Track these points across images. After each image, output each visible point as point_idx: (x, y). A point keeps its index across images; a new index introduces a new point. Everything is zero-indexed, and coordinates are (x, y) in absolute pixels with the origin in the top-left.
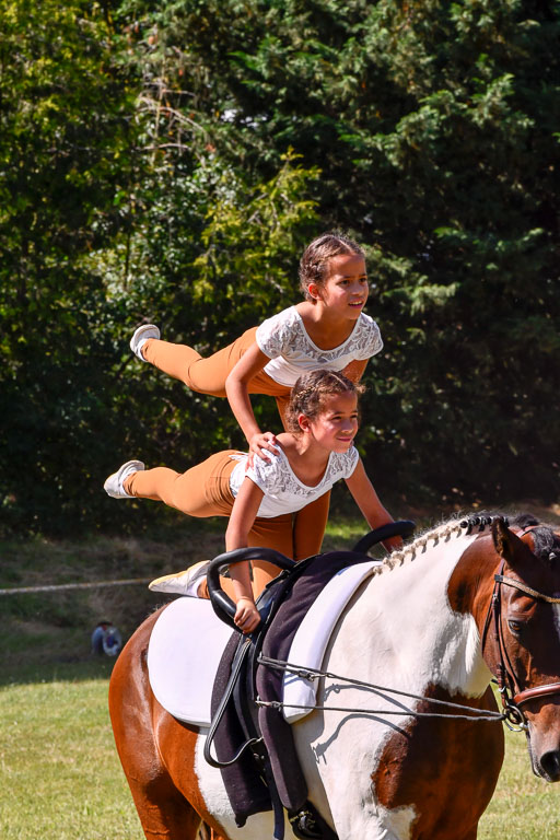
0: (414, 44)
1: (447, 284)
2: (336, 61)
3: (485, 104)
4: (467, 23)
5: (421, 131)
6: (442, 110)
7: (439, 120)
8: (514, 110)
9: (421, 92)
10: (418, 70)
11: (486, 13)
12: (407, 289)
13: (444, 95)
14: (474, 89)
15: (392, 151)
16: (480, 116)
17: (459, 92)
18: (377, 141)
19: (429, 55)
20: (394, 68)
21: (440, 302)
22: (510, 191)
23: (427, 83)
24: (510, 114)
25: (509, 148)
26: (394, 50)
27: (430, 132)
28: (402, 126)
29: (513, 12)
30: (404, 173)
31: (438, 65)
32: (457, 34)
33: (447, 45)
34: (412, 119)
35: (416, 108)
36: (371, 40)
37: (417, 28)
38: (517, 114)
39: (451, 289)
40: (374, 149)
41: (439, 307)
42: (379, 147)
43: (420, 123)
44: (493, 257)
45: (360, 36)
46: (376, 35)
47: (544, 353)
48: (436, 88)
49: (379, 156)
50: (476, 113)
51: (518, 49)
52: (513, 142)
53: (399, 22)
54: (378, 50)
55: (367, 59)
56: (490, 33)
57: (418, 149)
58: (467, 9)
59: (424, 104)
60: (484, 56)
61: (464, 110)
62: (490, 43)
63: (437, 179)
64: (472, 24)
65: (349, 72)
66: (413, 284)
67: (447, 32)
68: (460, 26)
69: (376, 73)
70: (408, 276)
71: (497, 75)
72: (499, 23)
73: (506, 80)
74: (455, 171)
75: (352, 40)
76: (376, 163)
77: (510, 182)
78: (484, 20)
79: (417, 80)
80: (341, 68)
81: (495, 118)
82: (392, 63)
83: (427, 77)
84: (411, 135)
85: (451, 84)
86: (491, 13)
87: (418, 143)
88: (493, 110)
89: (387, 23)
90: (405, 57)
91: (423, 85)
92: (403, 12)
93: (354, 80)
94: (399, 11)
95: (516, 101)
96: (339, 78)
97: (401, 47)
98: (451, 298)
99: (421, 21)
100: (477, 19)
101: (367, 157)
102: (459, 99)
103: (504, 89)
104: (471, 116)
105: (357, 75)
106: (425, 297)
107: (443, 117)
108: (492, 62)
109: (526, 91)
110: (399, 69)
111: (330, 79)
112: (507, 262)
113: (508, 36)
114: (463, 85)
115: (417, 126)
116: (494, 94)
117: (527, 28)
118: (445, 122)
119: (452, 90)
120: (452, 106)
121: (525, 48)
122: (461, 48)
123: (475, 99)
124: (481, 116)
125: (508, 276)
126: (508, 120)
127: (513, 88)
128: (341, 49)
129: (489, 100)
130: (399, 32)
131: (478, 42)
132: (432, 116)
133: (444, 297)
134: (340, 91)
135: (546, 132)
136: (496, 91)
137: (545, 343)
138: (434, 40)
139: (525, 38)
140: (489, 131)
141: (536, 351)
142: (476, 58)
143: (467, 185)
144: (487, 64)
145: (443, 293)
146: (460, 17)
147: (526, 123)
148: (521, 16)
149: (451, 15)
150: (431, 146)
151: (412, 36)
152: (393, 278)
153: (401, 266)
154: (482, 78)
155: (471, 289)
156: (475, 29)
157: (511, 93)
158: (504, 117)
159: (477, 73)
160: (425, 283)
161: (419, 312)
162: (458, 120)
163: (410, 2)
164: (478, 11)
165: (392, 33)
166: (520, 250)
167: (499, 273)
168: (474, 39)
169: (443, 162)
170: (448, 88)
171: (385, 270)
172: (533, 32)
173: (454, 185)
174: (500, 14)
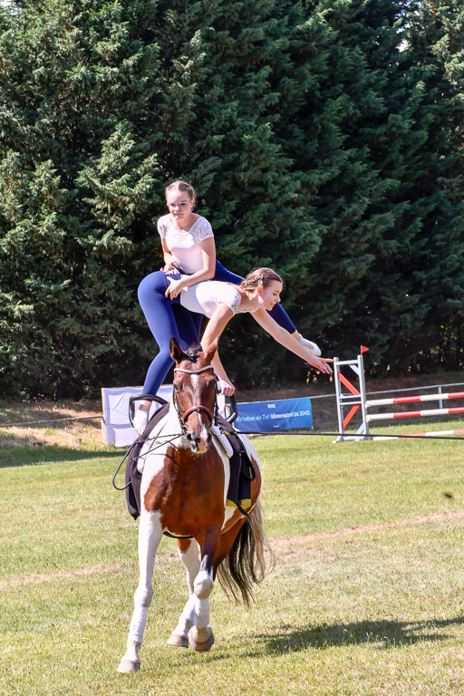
0: (13, 199)
1: (30, 304)
3: (44, 225)
4: (36, 190)
5: (17, 237)
6: (26, 228)
8: (58, 227)
9: (17, 220)
10: (15, 211)
11: (44, 186)
12: (12, 307)
13: (26, 222)
14: (39, 218)
15: (4, 246)
16: (42, 231)
17: (33, 220)
19: (20, 204)
20: (5, 210)
21: (27, 312)
23: (19, 216)
24: (56, 229)
25: (56, 244)
26: (5, 202)
27: (21, 238)
28: (8, 235)
29: (57, 186)
30: (10, 256)
31: (25, 208)
32: (32, 195)
33: (28, 200)
34: (13, 232)
35: (15, 227)
37: (14, 192)
38: (59, 230)
39: (32, 307)
41: (26, 315)
43: (16, 233)
44: (49, 292)
47: (73, 334)
48: (23, 218)
50: (41, 229)
51: (59, 201)
52: (58, 241)
53: (7, 189)
56: (47, 194)
57: (15, 245)
58: (37, 184)
59: (18, 225)
60: (44, 204)
61: (35, 228)
62: (47, 198)
63: (24, 258)
64: (38, 191)
66: (15, 304)
67: (28, 194)
68: (33, 191)
70: (12, 301)
71: (50, 213)
72: (50, 190)
73: (54, 215)
74: (33, 254)
79: (15, 214)
81: (49, 231)
82: (4, 207)
83: (19, 213)
84: (12, 239)
85: (30, 216)
86: (47, 186)
87: (15, 242)
88: (47, 228)
90: (10, 205)
92: (8, 185)
95: (59, 224)
97: (8, 201)
98: (31, 311)
99: (16, 189)
100: (41, 188)
102: (33, 223)
103: (53, 219)
104: (38, 231)
106: (20, 310)
107: (26, 231)
108: (48, 207)
110: (7, 210)
112: (56, 294)
113: (55, 195)
114: (35, 217)
115: (15, 235)
117: (63, 192)
118: (27, 233)
119: (30, 219)
120: (30, 226)
121: (62, 201)
122: (34, 201)
123: (40, 223)
125: (56, 300)
126: (55, 232)
127: (57, 218)
129: (46, 224)
130: (7, 194)
131: (41, 198)
132: (21, 231)
135: (72, 237)
136: (49, 219)
137: (73, 330)
138: (22, 198)
139: (62, 197)
140: (45, 238)
141: (70, 333)
142: (41, 205)
143: (38, 261)
144: (46, 208)
145: (28, 308)
146: (33, 187)
147: (63, 233)
148: (61, 186)
149: (30, 187)
150: (21, 243)
151: (13, 196)
152: (6, 302)
153: (10, 297)
154: (43, 214)
155: (40, 306)
156: (40, 193)
157: (56, 220)
158: (53, 231)
159: (41, 212)
160: (20, 304)
161: (17, 317)
162: (33, 232)
163: (11, 181)
164: (41, 185)
165: (4, 194)
166: (62, 289)
167: (53, 299)
168: (40, 196)
169: (27, 251)
170: (28, 218)
171: (2, 298)
172: (65, 193)
173: (32, 261)
174: (51, 186)
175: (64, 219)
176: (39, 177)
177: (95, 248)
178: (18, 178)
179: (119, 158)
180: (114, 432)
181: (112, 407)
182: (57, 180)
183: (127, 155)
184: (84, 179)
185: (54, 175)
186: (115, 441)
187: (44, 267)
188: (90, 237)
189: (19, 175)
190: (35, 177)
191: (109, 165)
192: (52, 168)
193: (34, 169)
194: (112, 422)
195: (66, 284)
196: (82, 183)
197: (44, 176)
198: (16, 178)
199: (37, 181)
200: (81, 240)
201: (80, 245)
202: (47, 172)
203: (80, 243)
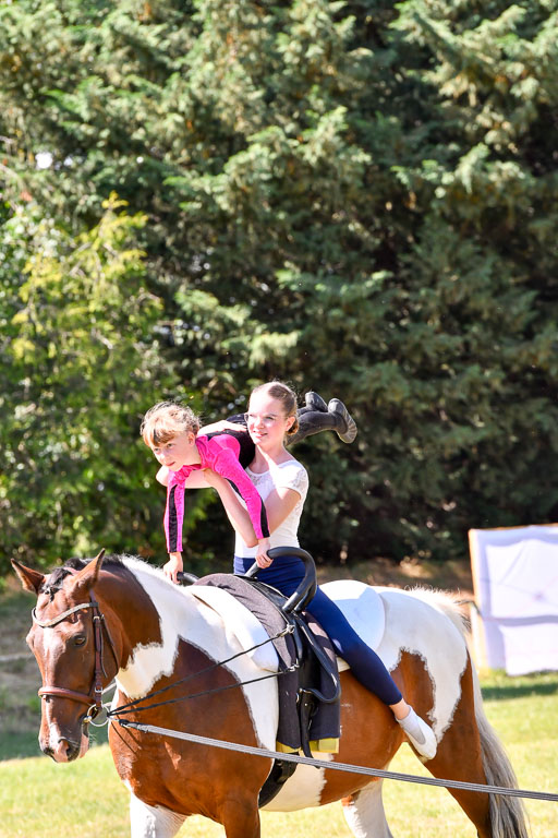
0: (241, 79)
1: (283, 330)
2: (159, 98)
3: (316, 141)
4: (296, 54)
5: (251, 171)
6: (272, 147)
7: (269, 160)
8: (349, 144)
9: (251, 129)
10: (247, 107)
11: (315, 43)
12: (245, 339)
13: (273, 132)
14: (304, 124)
15: (221, 193)
16: (311, 154)
17: (290, 127)
18: (205, 183)
19: (257, 89)
20: (220, 105)
21: (280, 352)
22: (347, 230)
23: (257, 119)
24: (345, 148)
25: (345, 187)
26: (219, 86)
27: (261, 171)
28: (232, 166)
29: (345, 41)
30: (235, 217)
31: (269, 98)
32: (284, 67)
33: (275, 77)
34: (242, 158)
35: (245, 146)
36: (197, 76)
37: (243, 61)
38: (351, 150)
39: (292, 338)
40: (202, 192)
41: (279, 357)
42: (208, 190)
43: (250, 163)
44: (335, 304)
45: (182, 70)
46: (201, 71)
47: (393, 404)
48: (266, 123)
49: (208, 200)
50: (307, 150)
51: (350, 80)
52: (349, 179)
53: (223, 54)
54: (203, 85)
55: (192, 97)
56: (321, 63)
57: (249, 190)
58: (296, 38)
59: (253, 143)
60: (316, 88)
61: (295, 147)
62: (321, 74)
63: (270, 222)
64: (301, 55)
65: (174, 110)
66: (251, 333)
67: (276, 65)
68: (288, 58)
69: (202, 111)
70: (245, 326)
71: (330, 108)
72: (329, 53)
73: (340, 112)
74: (291, 211)
75: (175, 76)
76: (205, 206)
77: (346, 222)
78: (314, 51)
79: (246, 116)
80: (163, 108)
81: (329, 155)
82: (219, 99)
83: (256, 113)
84: (241, 176)
85: (281, 119)
86: (321, 42)
87: (248, 184)
88: (325, 146)
89: (211, 57)
90: (233, 93)
91: (252, 122)
92: (228, 45)
93: (179, 119)
94: (223, 45)
95: (353, 136)
96: (163, 116)
97: (229, 82)
98: (292, 349)
99: (248, 53)
100: (306, 49)
101: (193, 200)
102: (291, 136)
103: (336, 125)
104: (302, 154)
105: (183, 114)
106: (265, 348)
107: (273, 156)
108: (326, 95)
109: (361, 124)
110: (227, 105)
111: (152, 118)
112: (352, 308)
113: (340, 66)
114: (295, 121)
115: (248, 167)
116: (326, 130)
117: (359, 57)
118: (276, 162)
119: (282, 126)
120: (283, 144)
121: (358, 78)
122: (290, 81)
123: (306, 135)
124: (314, 153)
125: (353, 322)
126: (342, 156)
127: (346, 122)
128: (164, 85)
129: (322, 136)
130: (224, 66)
131: (309, 74)
132: (261, 156)
133: (284, 347)
134: (165, 130)
135: (383, 167)
136: (329, 125)
137: (394, 392)
138: (264, 69)
139: (359, 69)
140: (324, 169)
141: (384, 401)
142: (307, 91)
143: (303, 227)
144: (319, 96)
145: (283, 342)
146: (287, 47)
147: (362, 158)
148: (352, 44)
149: (277, 46)
150: (263, 187)
151: (239, 70)
152: (229, 328)
153: (237, 314)
154: (314, 111)
155: (311, 337)
156: (304, 61)
157: (344, 127)
158: (337, 153)
159: (309, 106)
160: (263, 333)
161: (257, 364)
162: (288, 158)
163: (234, 32)
164: (306, 41)
165: (217, 67)
166: (365, 294)
167: (343, 319)
168: (304, 70)
169: (275, 203)
170: (278, 124)
171: (220, 320)
172: (365, 60)
173: (288, 227)
174: (330, 43)
176: (301, 22)
177: (440, 192)
178: (251, 27)
180: (500, 636)
181: (495, 576)
182: (345, 27)
184: (411, 23)
185: (338, 17)
186: (503, 658)
187: (319, 242)
188: (429, 164)
189: (252, 19)
190: (292, 21)
194: (498, 611)
195: (377, 283)
196: (407, 32)
197: (311, 18)
198: (246, 28)
199: (296, 30)
200: (406, 173)
201: (403, 186)
202: (321, 9)
203: (404, 179)
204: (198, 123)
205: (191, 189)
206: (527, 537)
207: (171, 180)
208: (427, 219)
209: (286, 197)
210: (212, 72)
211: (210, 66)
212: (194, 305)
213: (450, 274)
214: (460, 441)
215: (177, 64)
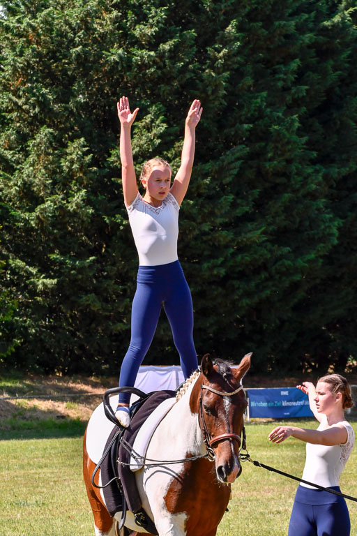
0: (44, 175)
1: (53, 279)
2: (10, 180)
3: (74, 202)
4: (67, 167)
5: (46, 212)
6: (55, 204)
8: (86, 205)
9: (46, 195)
10: (45, 186)
11: (76, 163)
12: (36, 280)
13: (56, 197)
14: (69, 195)
15: (32, 220)
16: (71, 207)
17: (62, 196)
18: (26, 215)
19: (50, 180)
20: (35, 184)
21: (50, 286)
22: (82, 240)
23: (49, 191)
24: (84, 206)
25: (83, 221)
26: (35, 177)
27: (49, 213)
28: (38, 209)
29: (87, 164)
30: (37, 230)
31: (54, 184)
32: (62, 171)
33: (58, 176)
34: (42, 206)
35: (43, 202)
36: (26, 172)
37: (45, 168)
38: (87, 207)
39: (55, 281)
40: (25, 219)
41: (49, 288)
42: (27, 218)
43: (45, 208)
44: (74, 268)
45: (20, 170)
46: (27, 170)
47: (94, 311)
48: (52, 193)
49: (27, 222)
50: (70, 205)
51: (89, 179)
52: (85, 219)
53: (38, 165)
54: (28, 176)
55: (23, 180)
56: (77, 172)
57: (44, 219)
58: (68, 161)
59: (47, 201)
60: (74, 182)
61: (65, 204)
62: (77, 176)
63: (51, 233)
64: (70, 168)
65: (16, 185)
66: (39, 278)
67: (59, 170)
68: (65, 168)
69: (27, 186)
70: (36, 275)
71: (79, 190)
72: (81, 169)
73: (83, 192)
74: (59, 230)
75: (17, 171)
76: (25, 225)
78: (75, 166)
79: (44, 190)
80: (12, 183)
81: (78, 208)
82: (34, 182)
83: (49, 189)
84: (41, 213)
85: (59, 192)
86: (78, 163)
87: (44, 217)
88: (77, 205)
89: (32, 165)
90: (40, 180)
91: (47, 193)
93: (17, 188)
94: (38, 160)
95: (87, 202)
96: (11, 187)
97: (39, 175)
98: (55, 285)
99: (47, 165)
100: (72, 165)
101: (21, 222)
102: (62, 199)
103: (82, 196)
104: (67, 207)
105: (19, 187)
106: (44, 284)
107: (55, 207)
108: (78, 184)
110: (37, 185)
111: (6, 188)
112: (81, 270)
113: (85, 173)
114: (64, 193)
115: (44, 209)
117: (93, 170)
118: (56, 209)
119: (59, 195)
120: (59, 202)
122: (64, 178)
123: (70, 199)
124: (72, 207)
125: (80, 276)
126: (83, 209)
127: (86, 196)
128: (12, 175)
129: (76, 200)
130: (37, 169)
131: (71, 175)
132: (51, 206)
133: (52, 284)
134: (10, 193)
135: (99, 216)
136: (79, 197)
137: (94, 306)
138: (52, 173)
139: (92, 175)
140: (75, 214)
141: (90, 309)
142: (71, 182)
143: (63, 237)
144: (75, 185)
145: (51, 282)
146: (65, 164)
147: (91, 211)
148: (90, 165)
149: (61, 163)
150: (50, 219)
151: (43, 171)
152: (30, 275)
153: (33, 270)
154: (73, 191)
155: (63, 281)
156: (70, 170)
157: (85, 198)
158: (81, 208)
159: (70, 189)
160: (44, 278)
161: (41, 291)
162: (62, 208)
163: (42, 156)
164: (72, 162)
165: (34, 169)
166: (87, 265)
167: (76, 275)
168: (70, 173)
169: (53, 225)
170: (57, 194)
171: (26, 271)
172: (95, 172)
173: (58, 236)
174: (82, 164)
175: (92, 197)
176: (71, 154)
177: (121, 228)
178: (49, 154)
179: (151, 140)
182: (88, 158)
183: (158, 138)
184: (116, 159)
185: (85, 154)
187: (70, 244)
188: (118, 216)
189: (50, 151)
190: (67, 154)
191: (140, 146)
192: (84, 146)
193: (66, 146)
195: (91, 261)
196: (113, 163)
197: (76, 153)
198: (47, 154)
199: (69, 158)
200: (108, 219)
201: (107, 224)
202: (79, 150)
203: (108, 221)
204: (25, 191)
205: (20, 217)
206: (149, 370)
207: (13, 213)
208: (114, 238)
209: (58, 224)
210: (32, 171)
211: (31, 168)
212: (16, 265)
213: (121, 261)
214: (119, 328)
215: (18, 167)
